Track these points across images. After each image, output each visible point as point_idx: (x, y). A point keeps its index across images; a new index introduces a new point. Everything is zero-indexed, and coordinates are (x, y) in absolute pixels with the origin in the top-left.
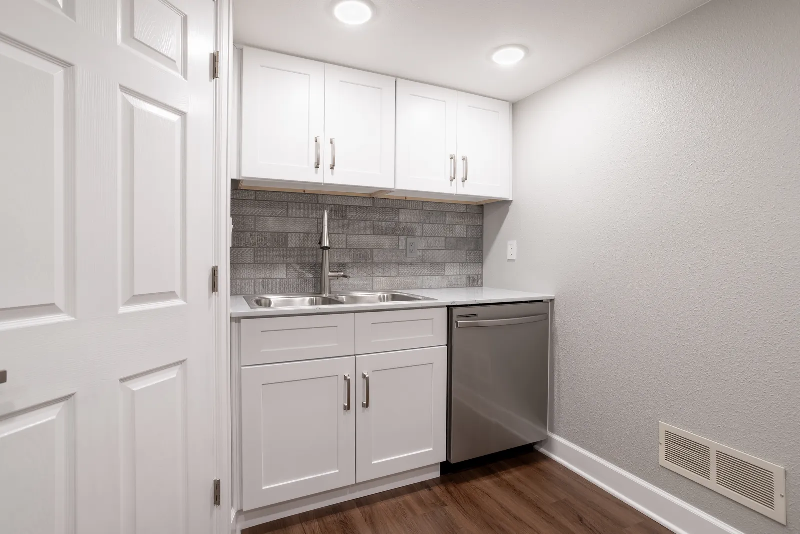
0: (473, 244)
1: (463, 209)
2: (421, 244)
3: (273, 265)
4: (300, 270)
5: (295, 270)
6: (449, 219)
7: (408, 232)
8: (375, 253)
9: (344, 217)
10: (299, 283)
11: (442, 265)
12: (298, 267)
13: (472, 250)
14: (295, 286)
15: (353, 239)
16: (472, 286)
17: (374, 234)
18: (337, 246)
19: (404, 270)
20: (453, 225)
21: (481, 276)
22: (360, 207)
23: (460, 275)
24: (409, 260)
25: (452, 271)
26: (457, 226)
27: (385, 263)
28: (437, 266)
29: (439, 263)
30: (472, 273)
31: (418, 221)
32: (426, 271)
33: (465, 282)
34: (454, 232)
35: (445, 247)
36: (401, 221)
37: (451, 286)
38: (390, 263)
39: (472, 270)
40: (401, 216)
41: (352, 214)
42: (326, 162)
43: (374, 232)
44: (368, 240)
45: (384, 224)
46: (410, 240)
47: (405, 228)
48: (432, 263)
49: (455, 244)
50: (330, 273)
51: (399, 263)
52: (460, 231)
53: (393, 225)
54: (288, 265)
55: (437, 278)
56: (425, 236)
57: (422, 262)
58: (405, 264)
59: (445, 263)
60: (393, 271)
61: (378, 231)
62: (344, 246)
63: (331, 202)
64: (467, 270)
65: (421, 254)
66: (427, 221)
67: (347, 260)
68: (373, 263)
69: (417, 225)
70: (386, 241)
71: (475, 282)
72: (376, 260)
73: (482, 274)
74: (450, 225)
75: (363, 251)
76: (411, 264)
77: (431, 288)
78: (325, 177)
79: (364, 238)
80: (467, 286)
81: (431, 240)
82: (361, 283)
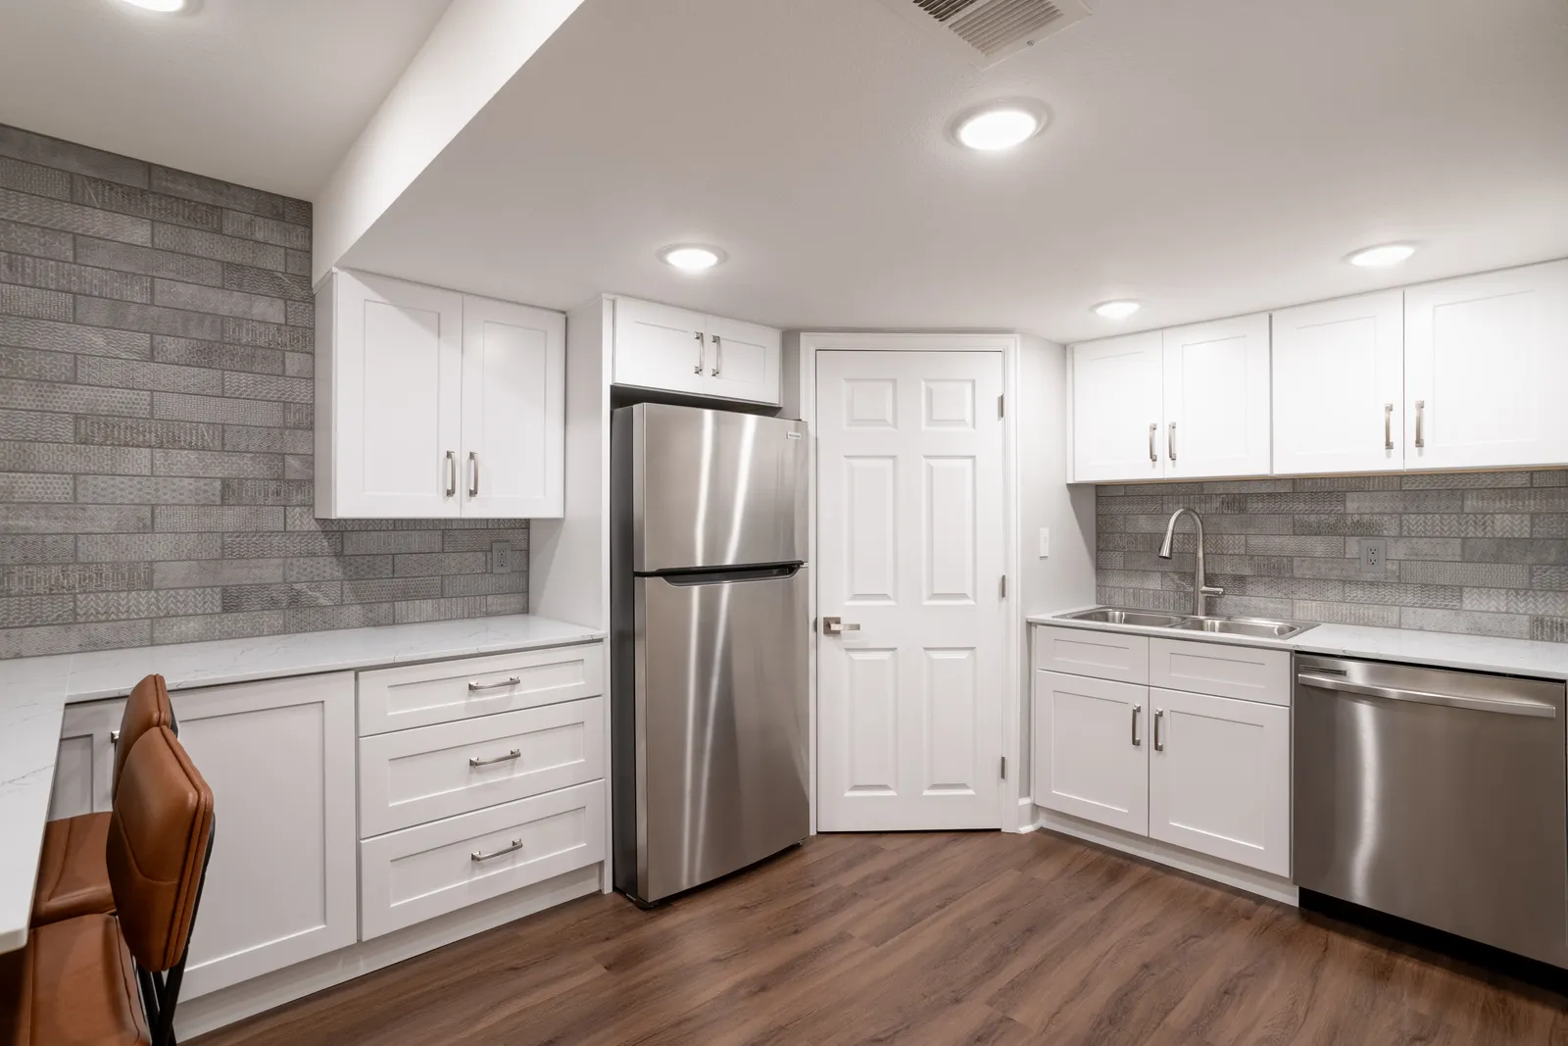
0: (1553, 551)
1: (1520, 481)
2: (1399, 551)
3: (1145, 572)
4: (1178, 582)
5: (1173, 580)
6: (1471, 504)
7: (1365, 529)
8: (1295, 563)
9: (1242, 510)
10: (1177, 597)
11: (1458, 591)
12: (1176, 577)
13: (1552, 565)
14: (1172, 601)
15: (1257, 542)
16: (1551, 640)
17: (1295, 534)
18: (1231, 552)
19: (1357, 593)
20: (1485, 514)
22: (1270, 495)
23: (1507, 613)
24: (1369, 577)
25: (1482, 603)
26: (1498, 517)
27: (1315, 580)
28: (1440, 591)
29: (1444, 587)
30: (1550, 613)
31: (1387, 511)
32: (1409, 598)
33: (1527, 628)
34: (1489, 528)
35: (1463, 555)
36: (1347, 512)
37: (1478, 631)
38: (1325, 580)
39: (1550, 607)
40: (1348, 504)
41: (1254, 506)
42: (1163, 452)
43: (1294, 531)
44: (1282, 542)
45: (1313, 518)
46: (1372, 543)
47: (1358, 524)
48: (1426, 586)
49: (1502, 550)
50: (1204, 588)
51: (1345, 582)
52: (1509, 523)
53: (1332, 520)
54: (1164, 574)
55: (1439, 613)
56: (1405, 537)
57: (1400, 582)
58: (1357, 583)
59: (1461, 588)
60: (1334, 593)
61: (1302, 530)
62: (1243, 552)
63: (1221, 491)
64: (1531, 605)
65: (1395, 567)
66: (1411, 510)
67: (1247, 571)
68: (1293, 578)
69: (1386, 518)
70: (1318, 546)
72: (1297, 573)
74: (1474, 514)
75: (1274, 560)
76: (1371, 584)
77: (1421, 629)
79: (1277, 542)
80: (1532, 638)
81: (1423, 545)
82: (1271, 605)
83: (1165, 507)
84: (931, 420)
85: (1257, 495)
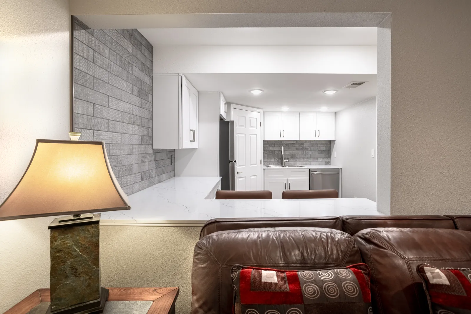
0: (327, 152)
1: (324, 142)
2: (310, 153)
3: (271, 158)
5: (276, 159)
6: (319, 145)
7: (306, 149)
8: (297, 155)
9: (288, 146)
10: (277, 162)
11: (317, 158)
13: (327, 154)
15: (291, 152)
16: (327, 165)
19: (305, 160)
20: (320, 147)
21: (330, 162)
22: (293, 143)
23: (322, 162)
24: (306, 157)
25: (320, 160)
27: (300, 158)
28: (315, 159)
32: (312, 160)
33: (324, 163)
34: (320, 149)
35: (318, 153)
37: (319, 164)
39: (327, 160)
40: (304, 145)
41: (290, 145)
42: (282, 135)
43: (296, 150)
44: (295, 152)
45: (299, 147)
46: (307, 151)
47: (305, 148)
49: (321, 152)
50: (285, 160)
51: (303, 158)
52: (323, 148)
53: (302, 148)
54: (275, 158)
55: (315, 162)
56: (311, 150)
57: (310, 158)
60: (302, 160)
61: (298, 149)
62: (288, 153)
63: (285, 143)
64: (325, 160)
65: (310, 155)
66: (312, 146)
67: (289, 157)
69: (309, 147)
70: (300, 152)
71: (327, 163)
72: (297, 157)
73: (330, 161)
75: (294, 155)
77: (313, 165)
78: (282, 139)
80: (325, 165)
81: (313, 151)
82: (293, 163)
83: (275, 145)
84: (251, 126)
85: (291, 143)
